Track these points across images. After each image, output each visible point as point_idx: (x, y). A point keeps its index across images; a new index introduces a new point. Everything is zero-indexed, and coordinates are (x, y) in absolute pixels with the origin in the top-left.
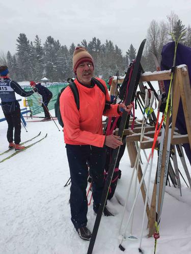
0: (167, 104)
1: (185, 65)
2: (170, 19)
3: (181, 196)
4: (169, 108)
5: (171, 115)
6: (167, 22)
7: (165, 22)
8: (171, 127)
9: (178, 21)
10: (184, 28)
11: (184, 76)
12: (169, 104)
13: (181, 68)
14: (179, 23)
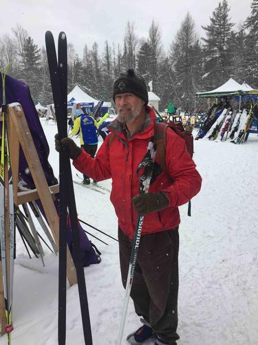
0: (3, 152)
1: (18, 104)
2: (16, 34)
3: (44, 266)
4: (5, 158)
5: (9, 167)
6: (12, 36)
7: (10, 37)
8: (11, 183)
9: (27, 38)
10: (38, 49)
11: (19, 117)
12: (5, 153)
13: (14, 107)
14: (29, 41)
